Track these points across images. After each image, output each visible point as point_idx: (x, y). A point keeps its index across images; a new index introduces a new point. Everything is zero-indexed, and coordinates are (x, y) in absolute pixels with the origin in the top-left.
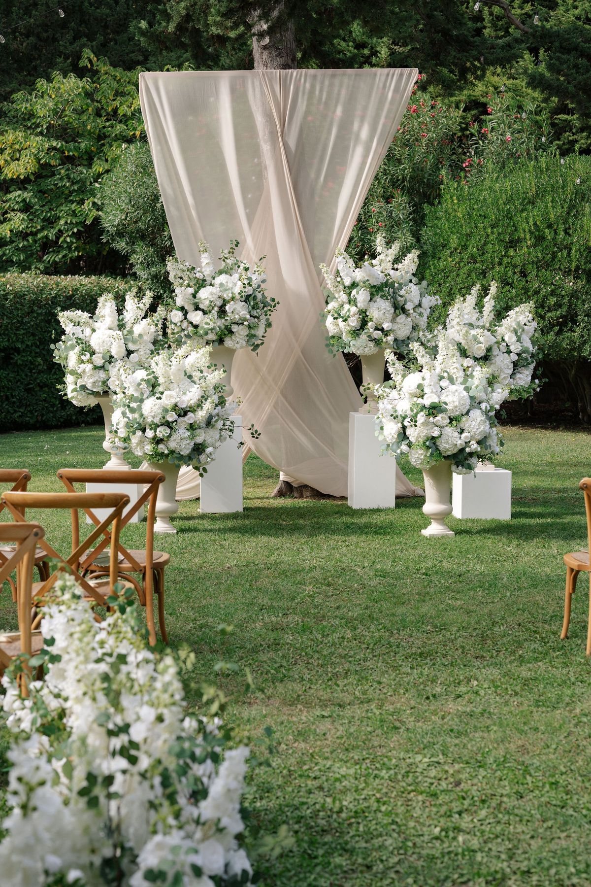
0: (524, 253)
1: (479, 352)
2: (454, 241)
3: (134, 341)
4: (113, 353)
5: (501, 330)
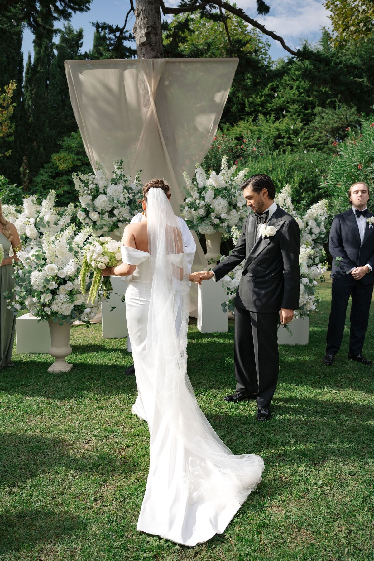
3: (44, 226)
4: (28, 235)
5: (306, 218)
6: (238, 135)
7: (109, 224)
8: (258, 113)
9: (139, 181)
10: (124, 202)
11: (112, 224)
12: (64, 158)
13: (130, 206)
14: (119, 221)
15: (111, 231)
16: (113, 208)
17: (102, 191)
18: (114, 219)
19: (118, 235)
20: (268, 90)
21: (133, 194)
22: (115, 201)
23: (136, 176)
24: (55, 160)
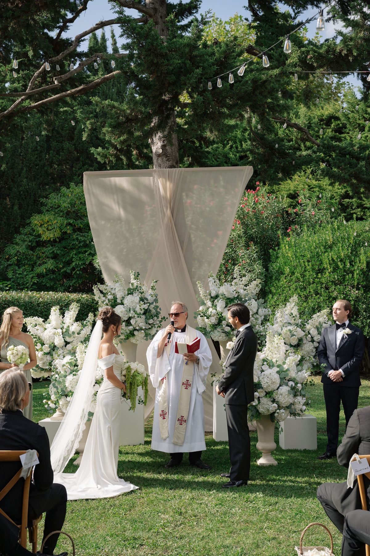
0: (326, 277)
1: (294, 342)
2: (287, 270)
3: (70, 336)
4: (56, 344)
5: (308, 327)
6: (292, 192)
7: (126, 332)
9: (154, 290)
10: (140, 313)
11: (129, 332)
12: (48, 222)
13: (146, 316)
14: (135, 330)
15: (128, 338)
16: (130, 318)
17: (120, 302)
18: (131, 328)
19: (134, 342)
20: (332, 131)
21: (148, 304)
22: (132, 312)
23: (152, 285)
24: (36, 225)
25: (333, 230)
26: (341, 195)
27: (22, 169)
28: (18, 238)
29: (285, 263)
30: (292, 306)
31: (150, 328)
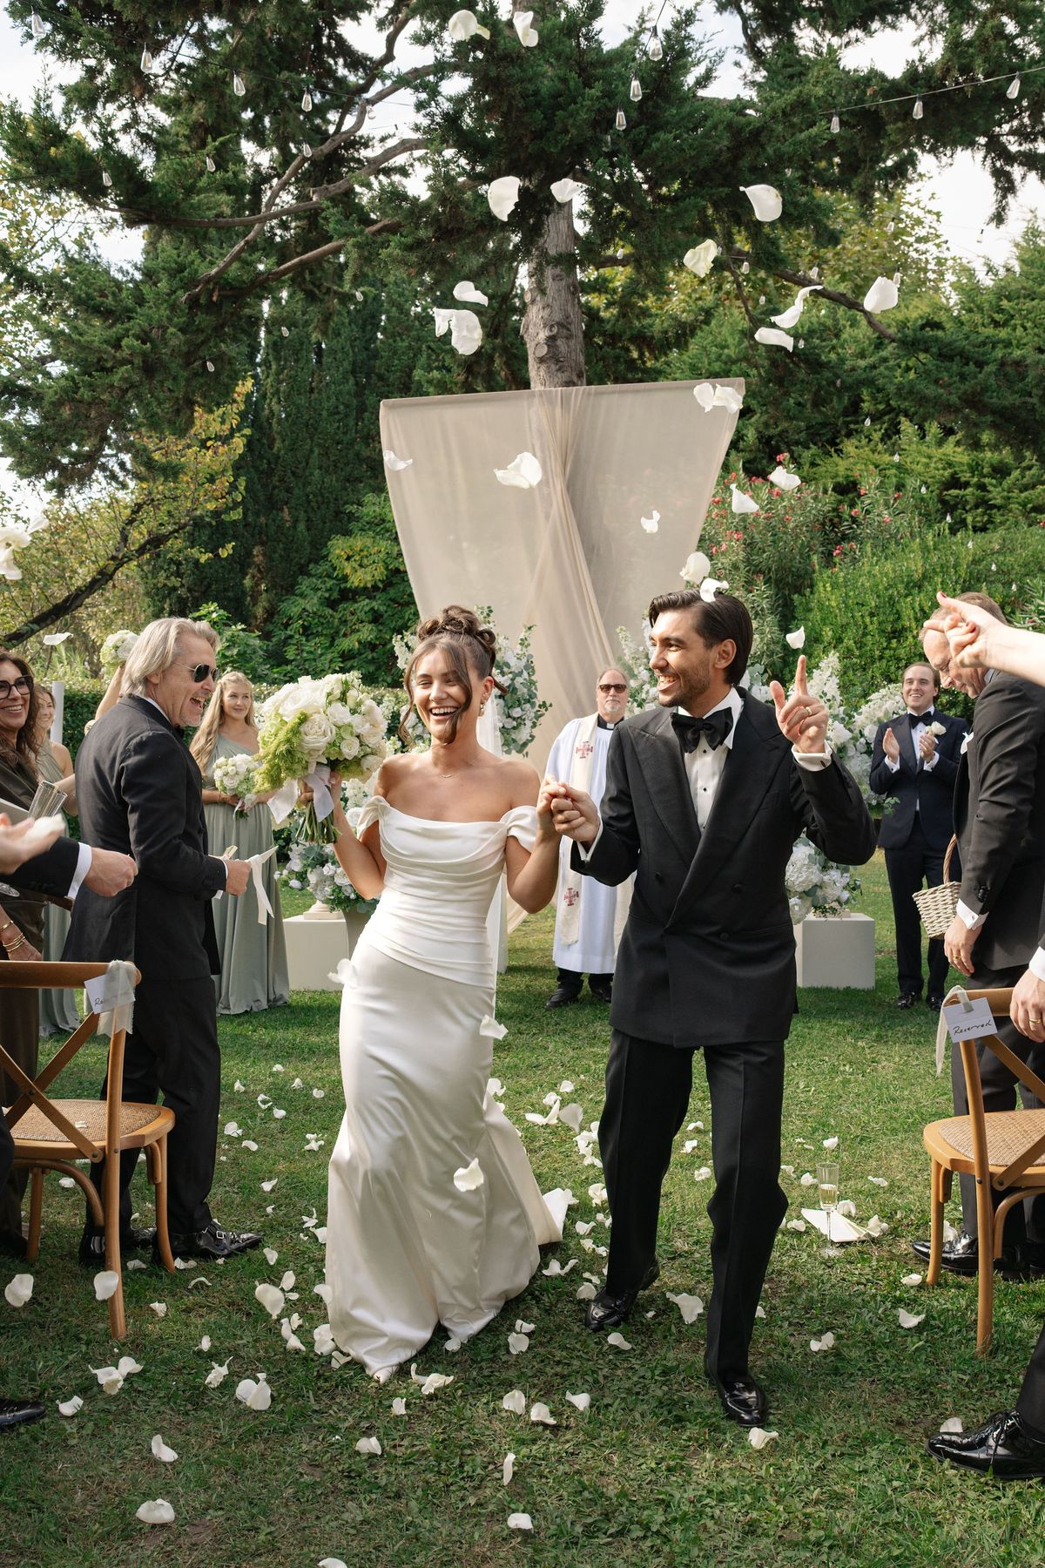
5: (859, 719)
6: (840, 479)
8: (897, 415)
9: (526, 647)
12: (361, 550)
13: (505, 700)
23: (522, 636)
24: (339, 557)
25: (925, 549)
26: (944, 483)
27: (311, 451)
28: (305, 584)
29: (823, 620)
30: (825, 677)
31: (514, 728)
